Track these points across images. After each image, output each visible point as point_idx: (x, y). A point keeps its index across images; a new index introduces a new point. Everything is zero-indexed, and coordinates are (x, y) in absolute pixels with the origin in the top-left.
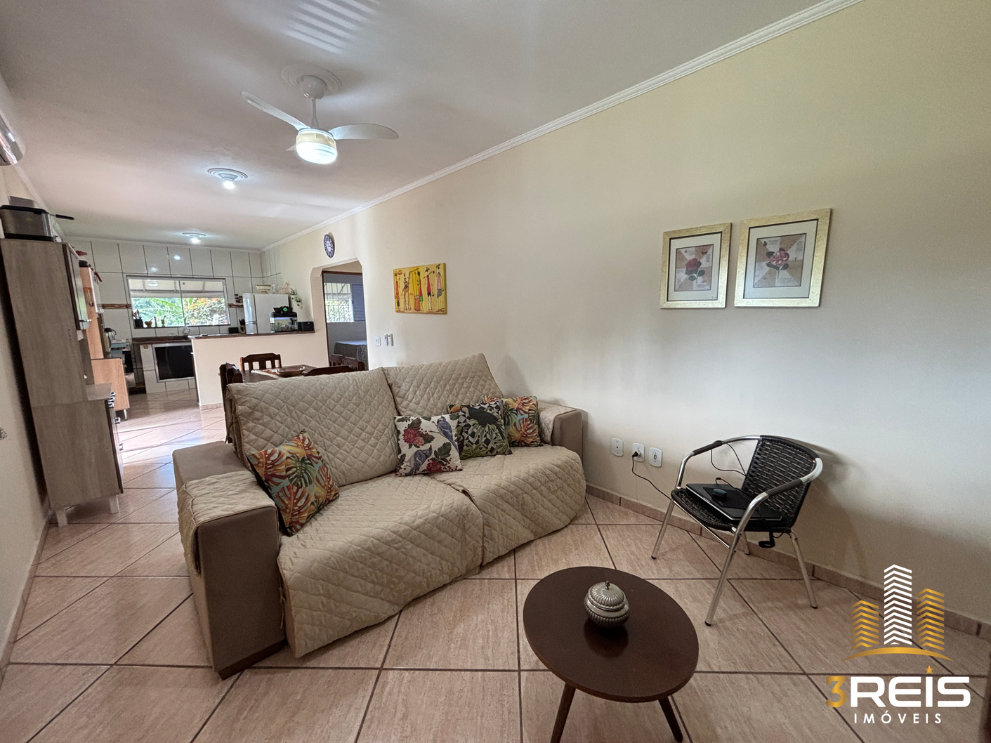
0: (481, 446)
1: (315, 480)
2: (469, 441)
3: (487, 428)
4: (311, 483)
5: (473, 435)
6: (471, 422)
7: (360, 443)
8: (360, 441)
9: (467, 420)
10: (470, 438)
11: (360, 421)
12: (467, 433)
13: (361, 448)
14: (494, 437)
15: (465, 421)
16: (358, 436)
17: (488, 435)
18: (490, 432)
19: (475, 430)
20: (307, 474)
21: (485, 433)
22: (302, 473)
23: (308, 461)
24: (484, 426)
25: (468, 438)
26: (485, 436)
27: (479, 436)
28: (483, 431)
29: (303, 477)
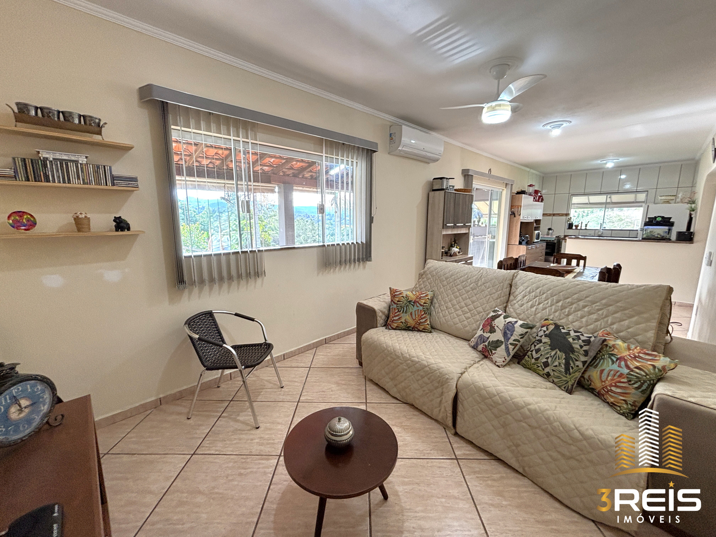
0: (539, 365)
1: (409, 313)
2: (532, 354)
3: (553, 353)
4: (406, 312)
5: (538, 351)
6: (545, 340)
7: (460, 312)
8: (460, 311)
9: (543, 337)
10: (534, 352)
11: (468, 300)
12: (535, 346)
13: (458, 316)
14: (555, 364)
15: (541, 336)
16: (461, 308)
17: (549, 360)
18: (554, 358)
19: (542, 348)
20: (407, 308)
21: (549, 356)
22: (404, 306)
23: (413, 304)
24: (552, 349)
25: (532, 351)
26: (547, 358)
27: (541, 355)
28: (548, 353)
29: (404, 308)
